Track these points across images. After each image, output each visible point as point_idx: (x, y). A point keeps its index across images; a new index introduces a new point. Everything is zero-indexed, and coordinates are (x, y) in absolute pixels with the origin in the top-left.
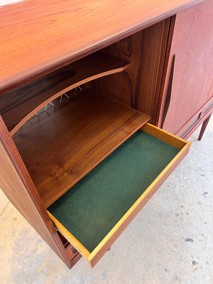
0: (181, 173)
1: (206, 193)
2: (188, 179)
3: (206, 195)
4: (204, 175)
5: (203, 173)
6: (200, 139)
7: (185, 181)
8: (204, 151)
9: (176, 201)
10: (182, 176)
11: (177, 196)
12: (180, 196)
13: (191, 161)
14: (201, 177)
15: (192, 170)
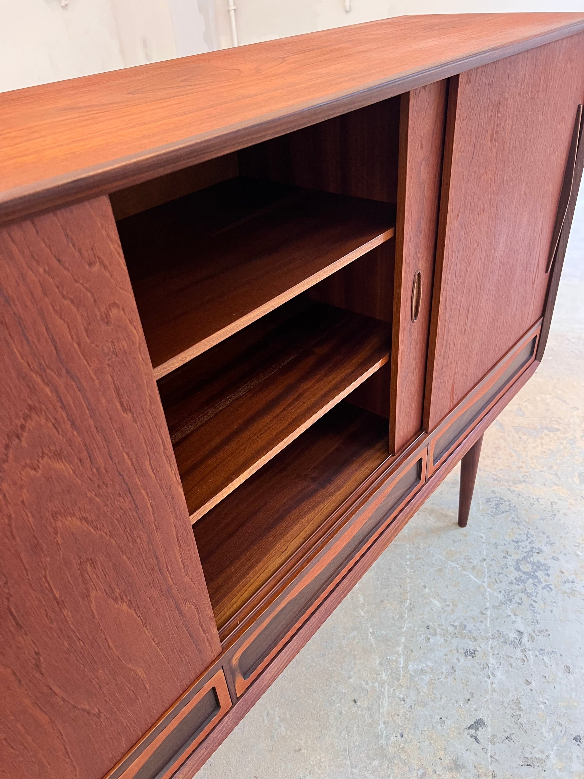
0: (400, 649)
1: (478, 724)
2: (422, 671)
3: (480, 733)
4: (473, 653)
5: (471, 645)
6: (462, 522)
7: (412, 677)
8: (475, 562)
9: (376, 763)
10: (402, 660)
11: (383, 742)
12: (393, 739)
13: (436, 602)
14: (462, 659)
15: (435, 634)
